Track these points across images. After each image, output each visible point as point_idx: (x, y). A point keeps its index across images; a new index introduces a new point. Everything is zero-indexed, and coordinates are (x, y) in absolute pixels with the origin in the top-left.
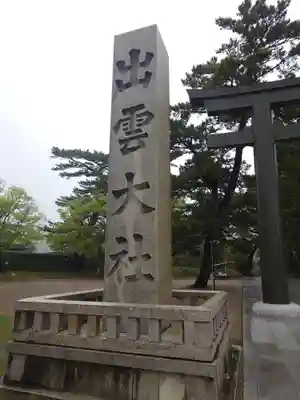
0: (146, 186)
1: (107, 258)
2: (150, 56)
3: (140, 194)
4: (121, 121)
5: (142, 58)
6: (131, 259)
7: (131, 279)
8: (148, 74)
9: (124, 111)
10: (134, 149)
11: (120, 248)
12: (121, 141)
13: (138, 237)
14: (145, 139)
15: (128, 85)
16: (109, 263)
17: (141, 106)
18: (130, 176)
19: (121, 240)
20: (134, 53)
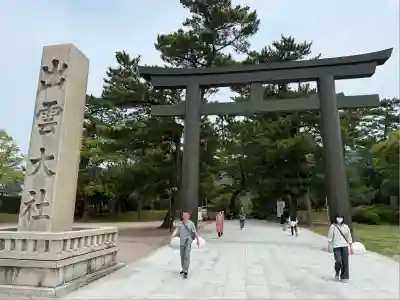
0: (52, 158)
1: (22, 205)
2: (65, 66)
3: (47, 163)
4: (41, 111)
5: (60, 67)
6: (38, 205)
7: (36, 218)
8: (63, 80)
9: (45, 104)
10: (49, 132)
11: (32, 198)
12: (40, 125)
13: (43, 191)
14: (55, 126)
15: (49, 85)
16: (23, 208)
17: (55, 103)
19: (33, 193)
20: (55, 63)
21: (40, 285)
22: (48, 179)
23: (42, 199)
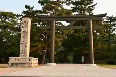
0: (26, 43)
2: (27, 23)
3: (25, 44)
8: (27, 26)
9: (23, 31)
11: (22, 51)
12: (23, 36)
13: (25, 50)
14: (26, 36)
15: (24, 27)
16: (20, 53)
17: (26, 31)
18: (24, 41)
19: (22, 50)
20: (25, 22)
21: (29, 66)
22: (25, 47)
23: (25, 51)
